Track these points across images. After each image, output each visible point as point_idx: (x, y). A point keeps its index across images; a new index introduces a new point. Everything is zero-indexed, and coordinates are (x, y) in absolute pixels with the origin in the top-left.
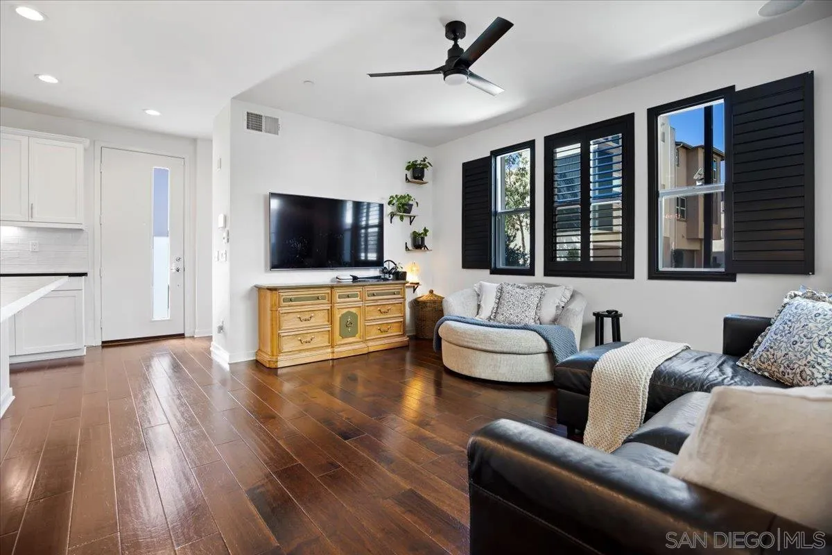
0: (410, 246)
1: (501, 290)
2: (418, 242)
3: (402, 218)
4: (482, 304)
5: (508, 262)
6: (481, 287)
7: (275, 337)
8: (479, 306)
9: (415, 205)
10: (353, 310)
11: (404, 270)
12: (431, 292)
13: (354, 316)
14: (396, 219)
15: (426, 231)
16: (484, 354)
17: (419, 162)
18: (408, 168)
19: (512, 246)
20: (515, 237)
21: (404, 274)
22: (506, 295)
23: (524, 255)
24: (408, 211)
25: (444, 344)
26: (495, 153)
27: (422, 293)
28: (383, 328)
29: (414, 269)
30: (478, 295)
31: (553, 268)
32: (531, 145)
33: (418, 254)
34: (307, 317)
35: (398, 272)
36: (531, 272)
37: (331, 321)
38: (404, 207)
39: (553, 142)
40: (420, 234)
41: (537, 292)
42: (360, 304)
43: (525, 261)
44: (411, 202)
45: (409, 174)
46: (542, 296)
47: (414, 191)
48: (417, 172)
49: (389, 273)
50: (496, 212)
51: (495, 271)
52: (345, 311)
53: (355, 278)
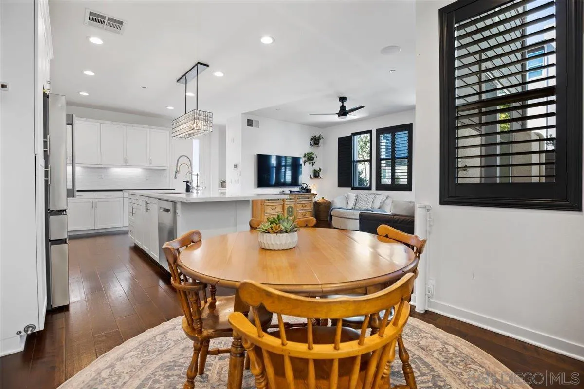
0: (312, 176)
1: (357, 196)
2: (316, 175)
3: (310, 164)
4: (349, 202)
5: (359, 184)
6: (348, 195)
7: (263, 215)
8: (347, 203)
9: (315, 157)
10: (292, 205)
11: (310, 188)
12: (323, 198)
13: (292, 208)
14: (307, 164)
15: (320, 169)
16: (351, 220)
17: (317, 136)
18: (312, 139)
19: (361, 176)
20: (362, 172)
21: (311, 189)
22: (359, 199)
23: (366, 181)
24: (312, 160)
25: (333, 218)
26: (354, 134)
27: (318, 199)
28: (304, 214)
29: (315, 187)
30: (347, 199)
31: (380, 187)
32: (370, 132)
33: (316, 180)
34: (275, 208)
35: (308, 189)
36: (370, 188)
37: (283, 210)
38: (310, 158)
39: (380, 132)
40: (317, 171)
41: (373, 196)
42: (294, 203)
43: (367, 184)
44: (313, 156)
45: (312, 142)
46: (375, 198)
47: (315, 150)
48: (316, 141)
49: (304, 189)
50: (354, 161)
51: (354, 188)
52: (288, 206)
53: (291, 191)
